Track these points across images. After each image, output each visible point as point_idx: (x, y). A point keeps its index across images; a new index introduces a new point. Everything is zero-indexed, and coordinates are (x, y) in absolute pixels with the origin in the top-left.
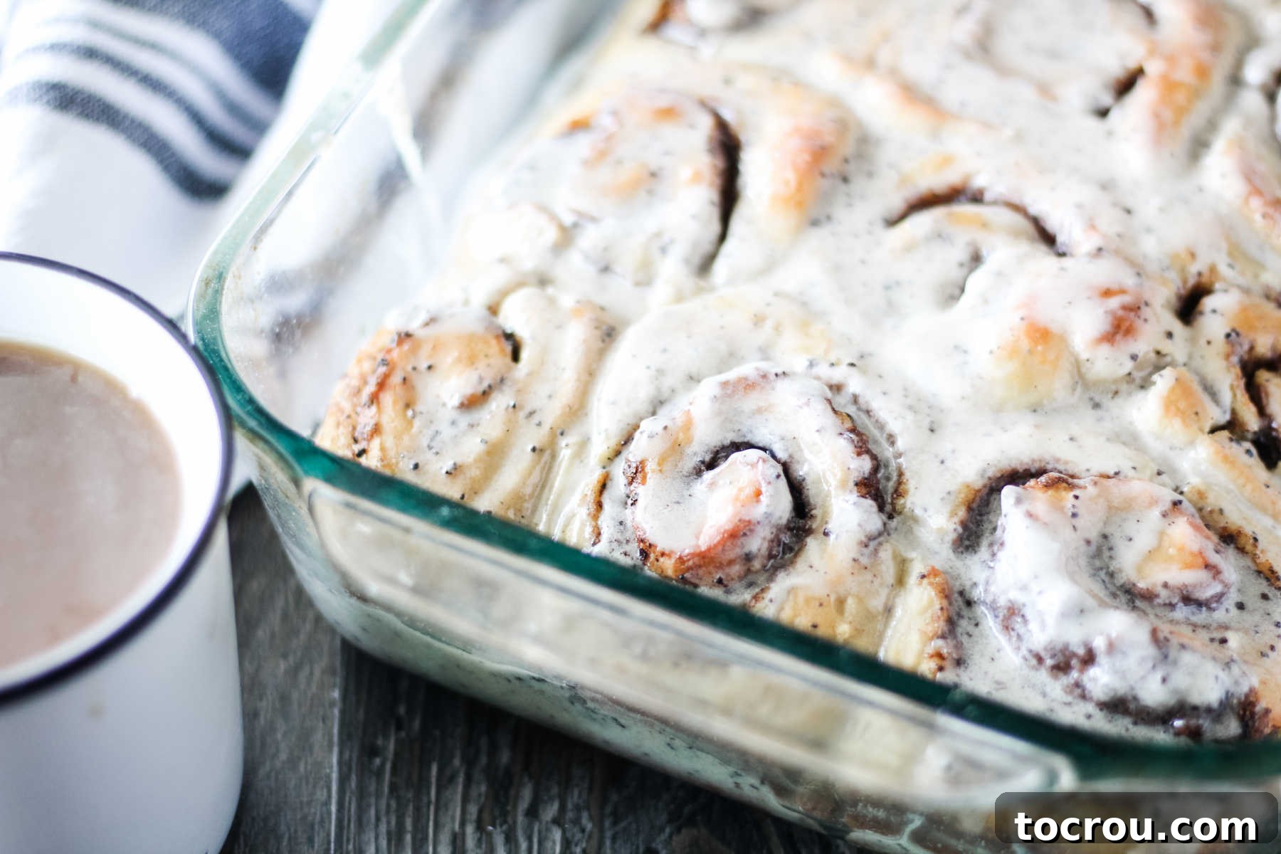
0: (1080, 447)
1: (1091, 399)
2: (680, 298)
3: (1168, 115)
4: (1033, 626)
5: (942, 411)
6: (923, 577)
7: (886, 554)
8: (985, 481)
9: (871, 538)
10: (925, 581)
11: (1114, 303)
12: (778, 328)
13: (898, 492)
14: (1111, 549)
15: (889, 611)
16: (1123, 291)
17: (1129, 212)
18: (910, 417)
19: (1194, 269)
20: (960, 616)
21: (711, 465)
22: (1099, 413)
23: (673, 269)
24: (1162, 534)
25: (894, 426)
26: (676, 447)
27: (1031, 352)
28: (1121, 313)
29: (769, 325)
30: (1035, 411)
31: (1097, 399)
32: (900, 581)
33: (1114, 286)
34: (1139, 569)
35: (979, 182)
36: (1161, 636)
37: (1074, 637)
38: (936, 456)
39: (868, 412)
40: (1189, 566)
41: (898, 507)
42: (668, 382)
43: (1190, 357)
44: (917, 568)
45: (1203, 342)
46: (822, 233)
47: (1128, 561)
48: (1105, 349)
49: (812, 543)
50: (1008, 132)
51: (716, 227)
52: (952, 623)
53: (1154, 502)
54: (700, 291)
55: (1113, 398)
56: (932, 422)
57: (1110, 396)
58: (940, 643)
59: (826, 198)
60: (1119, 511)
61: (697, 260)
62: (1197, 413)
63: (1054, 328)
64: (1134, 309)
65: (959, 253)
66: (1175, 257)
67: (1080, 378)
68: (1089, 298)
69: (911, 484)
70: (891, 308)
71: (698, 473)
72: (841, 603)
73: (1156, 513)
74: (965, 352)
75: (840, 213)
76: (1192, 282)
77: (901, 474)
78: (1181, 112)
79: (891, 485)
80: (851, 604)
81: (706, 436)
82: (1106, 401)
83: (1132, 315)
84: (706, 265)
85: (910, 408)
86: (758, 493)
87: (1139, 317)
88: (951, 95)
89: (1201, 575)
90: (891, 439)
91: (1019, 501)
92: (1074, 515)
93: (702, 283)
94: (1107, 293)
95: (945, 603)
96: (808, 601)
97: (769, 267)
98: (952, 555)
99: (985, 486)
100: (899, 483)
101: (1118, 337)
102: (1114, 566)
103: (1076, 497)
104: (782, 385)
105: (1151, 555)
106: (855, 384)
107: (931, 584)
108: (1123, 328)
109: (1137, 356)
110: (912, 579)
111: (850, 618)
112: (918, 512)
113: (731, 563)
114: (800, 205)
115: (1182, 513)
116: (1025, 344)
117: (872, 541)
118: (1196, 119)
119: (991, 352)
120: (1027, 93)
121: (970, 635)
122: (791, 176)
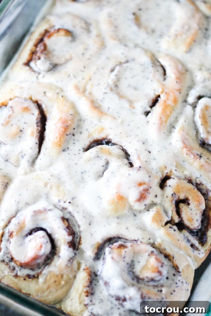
0: (129, 231)
1: (134, 213)
2: (26, 174)
3: (164, 119)
4: (111, 288)
5: (93, 217)
6: (84, 269)
7: (75, 263)
8: (103, 241)
9: (71, 259)
10: (85, 271)
11: (142, 188)
12: (51, 187)
13: (79, 243)
14: (134, 265)
15: (75, 277)
16: (144, 184)
17: (150, 152)
18: (84, 220)
19: (165, 172)
20: (93, 279)
21: (30, 233)
22: (135, 217)
23: (24, 163)
24: (148, 261)
25: (80, 223)
26: (21, 228)
27: (117, 203)
28: (143, 192)
29: (49, 186)
30: (118, 218)
31: (135, 214)
32: (79, 268)
33: (142, 182)
34: (141, 271)
35: (110, 137)
36: (144, 295)
37: (121, 294)
38: (90, 233)
39: (74, 217)
40: (153, 272)
41: (79, 247)
42: (21, 205)
43: (162, 201)
44: (83, 266)
45: (165, 197)
46: (66, 153)
47: (138, 269)
48: (138, 203)
49: (56, 257)
50: (120, 121)
51: (37, 150)
52: (91, 282)
53: (146, 251)
54: (31, 171)
55: (140, 213)
56: (90, 221)
57: (139, 212)
58: (88, 288)
59: (68, 142)
60: (136, 254)
61: (31, 160)
62: (161, 221)
63: (125, 196)
64: (146, 190)
65: (103, 163)
66: (160, 168)
67: (131, 208)
68: (135, 186)
69: (83, 241)
70: (83, 180)
71: (27, 236)
72: (62, 276)
73: (147, 254)
74: (101, 199)
75: (71, 147)
76: (165, 175)
77: (80, 238)
78: (168, 117)
79: (78, 240)
80: (65, 277)
81: (29, 226)
82: (138, 214)
83: (146, 192)
84: (33, 162)
85: (84, 217)
86: (41, 246)
87: (148, 193)
88: (105, 106)
89: (157, 274)
90: (79, 226)
91: (110, 253)
92: (124, 257)
93: (32, 169)
94: (140, 184)
95: (89, 277)
96: (54, 275)
97: (51, 164)
98: (93, 261)
99: (103, 242)
100: (80, 240)
101: (141, 200)
102: (134, 270)
103: (125, 252)
104: (49, 213)
105: (144, 267)
106: (70, 208)
107: (86, 272)
108: (143, 197)
109: (146, 204)
110: (82, 269)
111: (65, 280)
112: (85, 249)
113: (34, 265)
114: (60, 145)
115: (154, 255)
116: (116, 200)
117: (71, 260)
118: (171, 119)
119: (107, 201)
120: (127, 105)
121: (96, 285)
122: (58, 135)
